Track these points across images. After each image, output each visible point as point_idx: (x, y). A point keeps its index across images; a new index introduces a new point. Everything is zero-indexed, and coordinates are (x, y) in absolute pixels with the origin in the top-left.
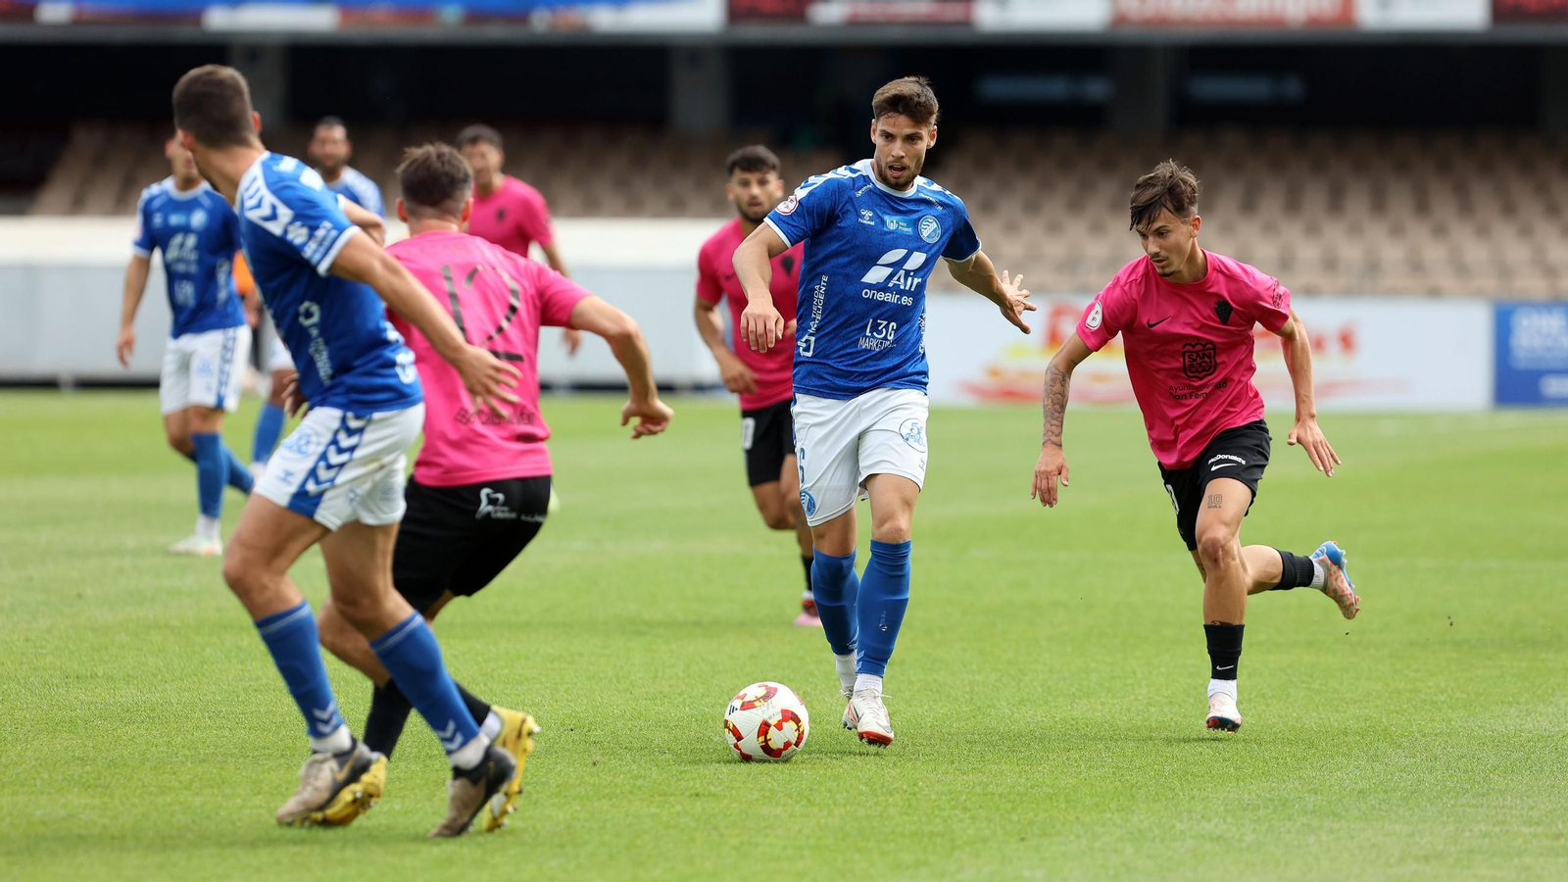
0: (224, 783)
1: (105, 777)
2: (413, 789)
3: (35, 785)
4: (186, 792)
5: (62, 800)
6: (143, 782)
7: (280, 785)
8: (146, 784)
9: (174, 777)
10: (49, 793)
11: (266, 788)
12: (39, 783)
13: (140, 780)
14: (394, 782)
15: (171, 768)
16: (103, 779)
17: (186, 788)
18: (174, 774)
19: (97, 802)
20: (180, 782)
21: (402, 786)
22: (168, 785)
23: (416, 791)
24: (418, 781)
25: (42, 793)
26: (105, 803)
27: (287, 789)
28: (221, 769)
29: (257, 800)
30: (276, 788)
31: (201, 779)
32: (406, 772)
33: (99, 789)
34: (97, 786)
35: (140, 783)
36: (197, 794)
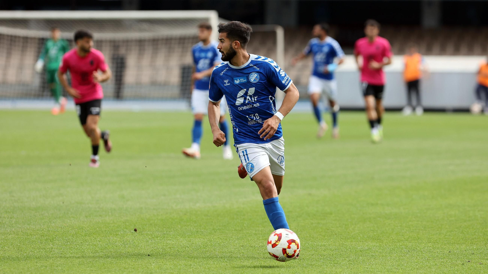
0: (419, 239)
1: (381, 236)
2: (480, 242)
3: (358, 239)
4: (406, 242)
5: (367, 244)
6: (393, 238)
7: (437, 240)
8: (394, 239)
9: (403, 237)
10: (362, 241)
11: (432, 241)
12: (359, 238)
13: (392, 237)
14: (474, 239)
15: (402, 234)
16: (380, 237)
17: (406, 240)
18: (403, 236)
19: (378, 244)
20: (405, 238)
21: (476, 240)
22: (401, 239)
23: (481, 242)
24: (482, 239)
25: (360, 242)
26: (380, 245)
27: (439, 241)
28: (418, 234)
29: (430, 245)
30: (436, 241)
31: (411, 237)
32: (478, 236)
33: (379, 240)
34: (378, 240)
35: (392, 239)
36: (410, 242)
